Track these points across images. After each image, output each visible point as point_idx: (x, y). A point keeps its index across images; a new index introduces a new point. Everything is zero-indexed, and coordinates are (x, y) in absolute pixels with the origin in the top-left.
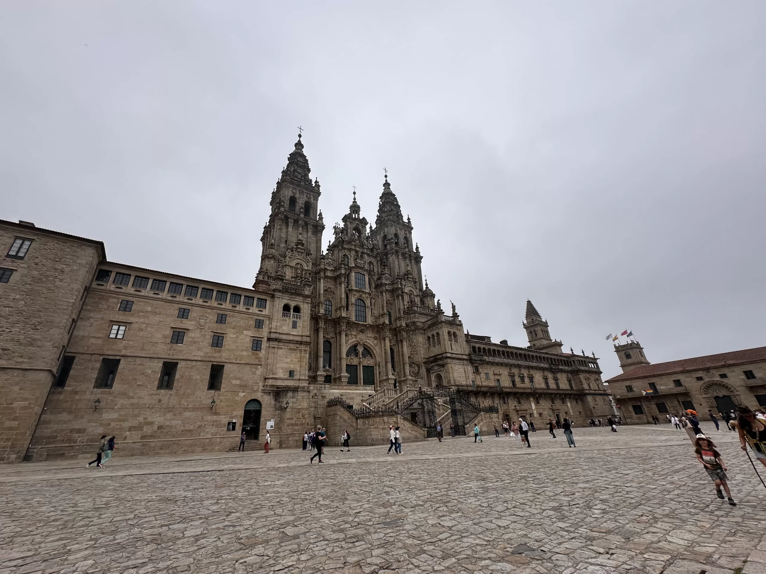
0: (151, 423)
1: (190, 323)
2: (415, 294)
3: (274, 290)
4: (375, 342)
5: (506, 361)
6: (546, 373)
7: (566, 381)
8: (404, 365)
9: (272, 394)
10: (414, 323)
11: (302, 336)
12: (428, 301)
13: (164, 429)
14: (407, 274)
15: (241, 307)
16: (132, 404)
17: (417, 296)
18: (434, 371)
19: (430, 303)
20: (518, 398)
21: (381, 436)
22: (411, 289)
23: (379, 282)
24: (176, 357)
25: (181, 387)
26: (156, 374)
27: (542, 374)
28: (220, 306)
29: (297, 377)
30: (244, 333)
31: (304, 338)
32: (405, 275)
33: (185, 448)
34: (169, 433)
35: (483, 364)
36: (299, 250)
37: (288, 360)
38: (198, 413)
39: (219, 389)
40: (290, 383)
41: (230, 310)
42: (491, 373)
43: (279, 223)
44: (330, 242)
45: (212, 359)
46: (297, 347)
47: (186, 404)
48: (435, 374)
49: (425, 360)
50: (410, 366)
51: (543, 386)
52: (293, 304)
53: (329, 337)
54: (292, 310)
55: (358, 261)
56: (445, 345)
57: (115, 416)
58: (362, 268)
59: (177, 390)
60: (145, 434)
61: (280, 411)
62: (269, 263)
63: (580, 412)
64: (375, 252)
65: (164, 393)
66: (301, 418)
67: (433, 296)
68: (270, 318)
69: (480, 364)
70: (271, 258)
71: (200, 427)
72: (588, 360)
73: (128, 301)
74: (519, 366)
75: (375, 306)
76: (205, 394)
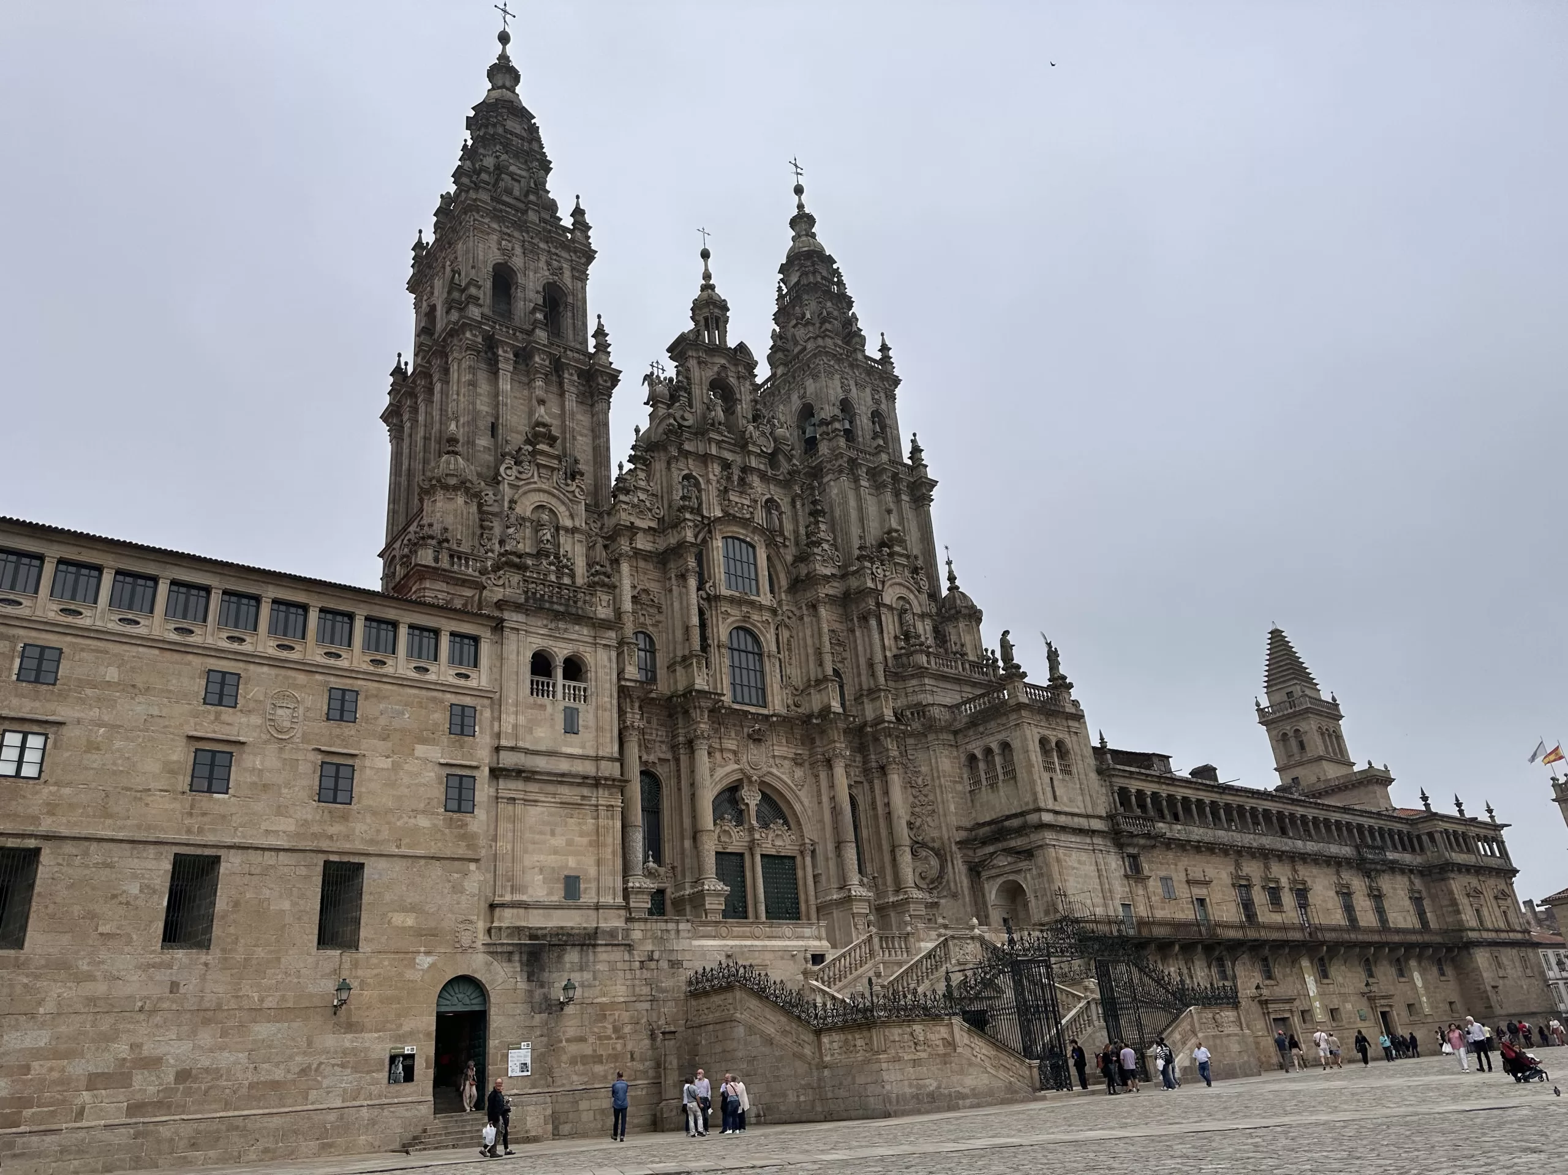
0: (153, 1063)
1: (244, 720)
2: (917, 610)
3: (500, 605)
4: (799, 773)
5: (1222, 836)
6: (1347, 876)
7: (1407, 903)
8: (893, 852)
9: (516, 957)
10: (920, 710)
11: (597, 759)
12: (957, 632)
13: (195, 1079)
14: (888, 542)
15: (401, 665)
16: (91, 1001)
17: (923, 616)
18: (993, 872)
19: (967, 639)
20: (1265, 960)
21: (910, 1086)
22: (904, 592)
23: (803, 570)
24: (211, 838)
25: (236, 941)
26: (156, 897)
27: (1334, 878)
28: (332, 662)
29: (588, 897)
30: (417, 753)
31: (603, 764)
32: (882, 544)
33: (264, 1143)
34: (212, 1092)
35: (1154, 847)
36: (542, 460)
37: (559, 841)
38: (295, 1025)
39: (352, 944)
40: (571, 920)
41: (368, 676)
42: (1179, 877)
43: (465, 364)
44: (637, 430)
45: (325, 845)
46: (583, 797)
47: (256, 996)
48: (1000, 881)
49: (962, 835)
50: (914, 854)
51: (1338, 918)
52: (561, 651)
53: (652, 758)
54: (559, 673)
55: (734, 497)
56: (1033, 783)
57: (40, 1038)
58: (745, 523)
59: (224, 950)
60: (138, 1097)
61: (545, 1016)
62: (450, 506)
63: (1451, 1003)
64: (785, 467)
65: (185, 960)
66: (609, 1038)
67: (975, 616)
68: (494, 699)
69: (1144, 847)
70: (455, 488)
71: (304, 1071)
72: (1473, 831)
73: (43, 648)
74: (1264, 855)
75: (790, 650)
76: (310, 960)
